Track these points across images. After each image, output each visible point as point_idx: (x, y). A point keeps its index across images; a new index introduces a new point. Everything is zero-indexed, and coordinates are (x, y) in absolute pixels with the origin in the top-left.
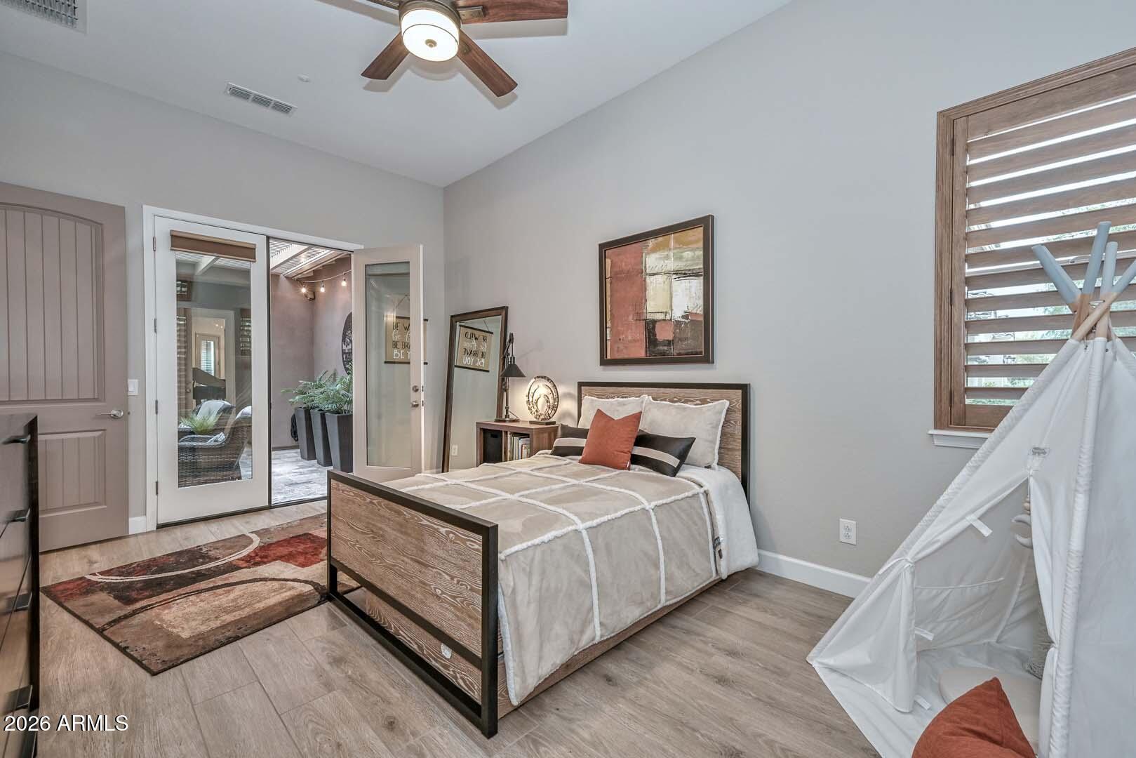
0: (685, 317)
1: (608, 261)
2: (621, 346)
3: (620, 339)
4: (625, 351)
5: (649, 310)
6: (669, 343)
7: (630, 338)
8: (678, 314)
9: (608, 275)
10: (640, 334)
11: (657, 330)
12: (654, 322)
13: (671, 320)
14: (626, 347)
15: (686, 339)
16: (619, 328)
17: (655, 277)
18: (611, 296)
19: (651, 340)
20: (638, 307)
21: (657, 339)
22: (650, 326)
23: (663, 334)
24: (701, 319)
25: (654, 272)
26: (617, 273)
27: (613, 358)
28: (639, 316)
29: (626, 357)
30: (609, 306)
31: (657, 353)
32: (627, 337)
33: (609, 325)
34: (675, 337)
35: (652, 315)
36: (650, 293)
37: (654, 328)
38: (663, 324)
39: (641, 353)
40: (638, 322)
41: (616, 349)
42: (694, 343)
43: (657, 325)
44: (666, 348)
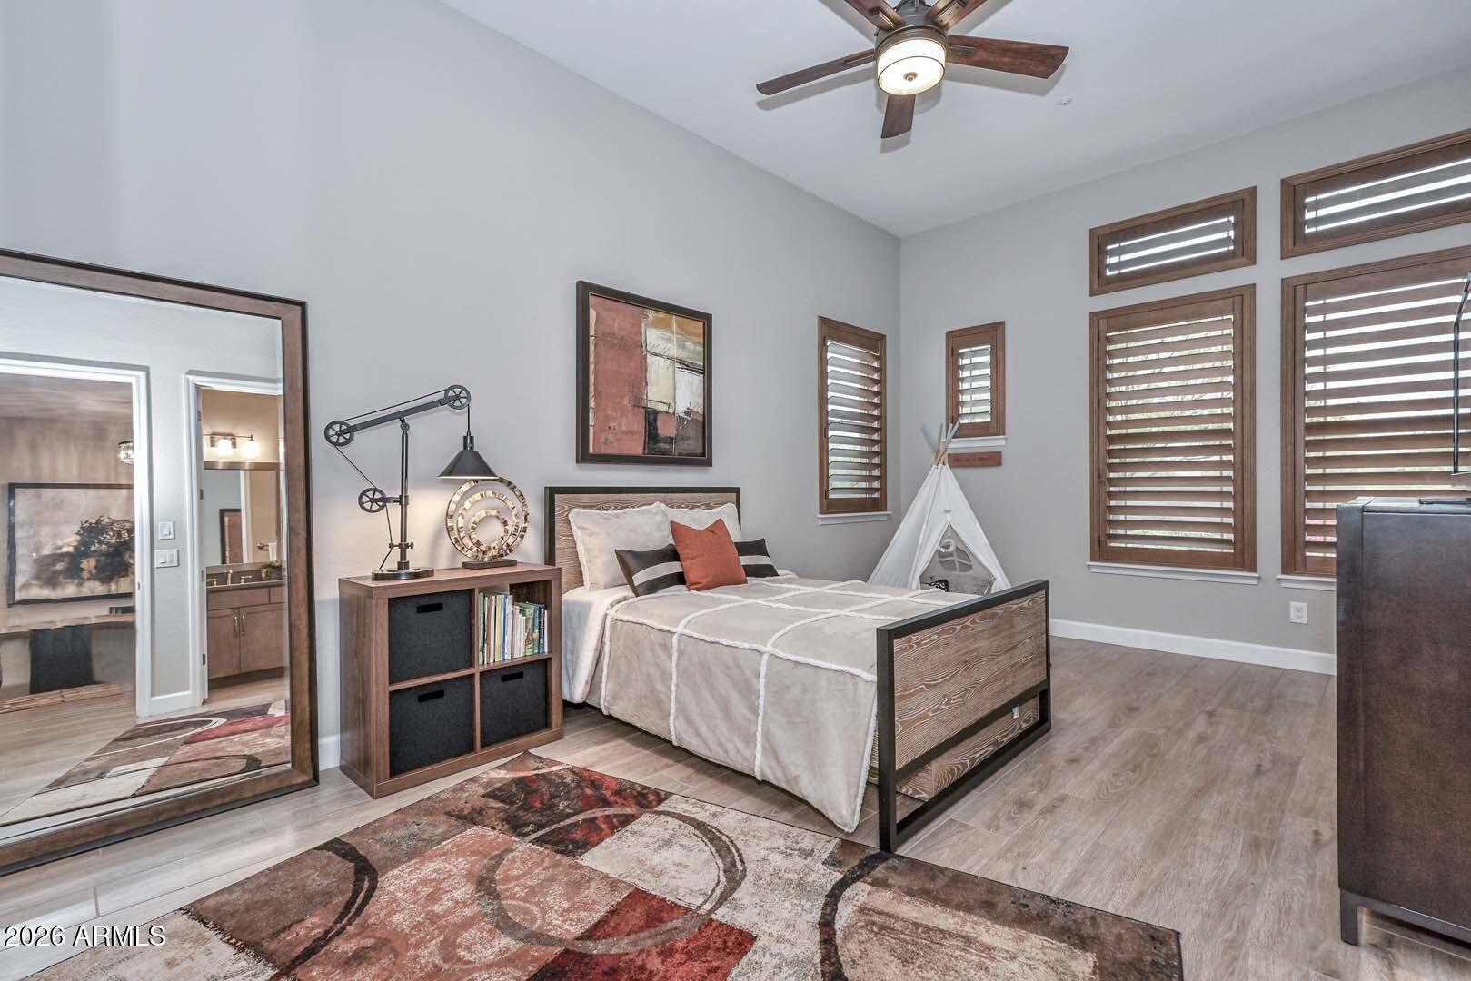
0: (687, 414)
1: (593, 314)
2: (611, 437)
3: (609, 428)
4: (615, 445)
5: (650, 397)
6: (671, 440)
7: (624, 428)
8: (681, 409)
9: (592, 332)
10: (639, 426)
11: (659, 423)
12: (656, 413)
13: (674, 414)
14: (618, 440)
15: (688, 438)
16: (610, 412)
17: (658, 358)
18: (596, 363)
19: (652, 436)
20: (636, 390)
21: (657, 435)
22: (651, 417)
23: (666, 429)
24: (701, 419)
25: (657, 352)
26: (605, 335)
27: (597, 452)
28: (638, 401)
29: (617, 452)
30: (592, 378)
31: (656, 451)
32: (620, 425)
33: (592, 404)
34: (677, 435)
35: (653, 403)
36: (651, 376)
37: (655, 420)
38: (665, 417)
39: (638, 449)
40: (636, 409)
41: (602, 440)
42: (693, 445)
43: (660, 416)
44: (667, 446)
